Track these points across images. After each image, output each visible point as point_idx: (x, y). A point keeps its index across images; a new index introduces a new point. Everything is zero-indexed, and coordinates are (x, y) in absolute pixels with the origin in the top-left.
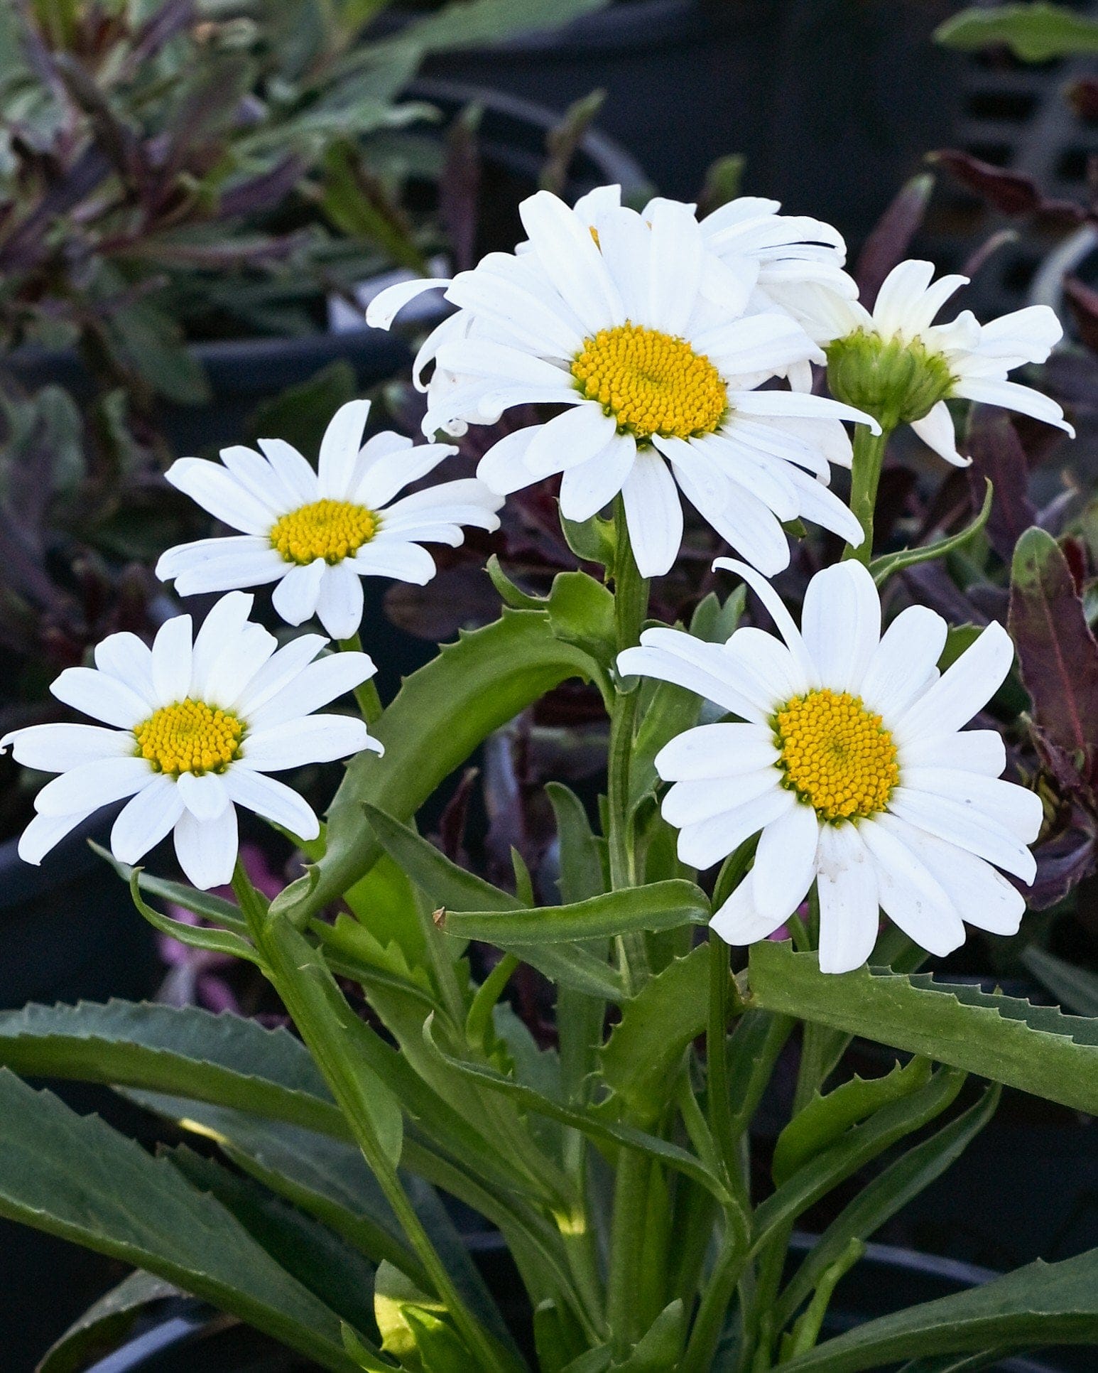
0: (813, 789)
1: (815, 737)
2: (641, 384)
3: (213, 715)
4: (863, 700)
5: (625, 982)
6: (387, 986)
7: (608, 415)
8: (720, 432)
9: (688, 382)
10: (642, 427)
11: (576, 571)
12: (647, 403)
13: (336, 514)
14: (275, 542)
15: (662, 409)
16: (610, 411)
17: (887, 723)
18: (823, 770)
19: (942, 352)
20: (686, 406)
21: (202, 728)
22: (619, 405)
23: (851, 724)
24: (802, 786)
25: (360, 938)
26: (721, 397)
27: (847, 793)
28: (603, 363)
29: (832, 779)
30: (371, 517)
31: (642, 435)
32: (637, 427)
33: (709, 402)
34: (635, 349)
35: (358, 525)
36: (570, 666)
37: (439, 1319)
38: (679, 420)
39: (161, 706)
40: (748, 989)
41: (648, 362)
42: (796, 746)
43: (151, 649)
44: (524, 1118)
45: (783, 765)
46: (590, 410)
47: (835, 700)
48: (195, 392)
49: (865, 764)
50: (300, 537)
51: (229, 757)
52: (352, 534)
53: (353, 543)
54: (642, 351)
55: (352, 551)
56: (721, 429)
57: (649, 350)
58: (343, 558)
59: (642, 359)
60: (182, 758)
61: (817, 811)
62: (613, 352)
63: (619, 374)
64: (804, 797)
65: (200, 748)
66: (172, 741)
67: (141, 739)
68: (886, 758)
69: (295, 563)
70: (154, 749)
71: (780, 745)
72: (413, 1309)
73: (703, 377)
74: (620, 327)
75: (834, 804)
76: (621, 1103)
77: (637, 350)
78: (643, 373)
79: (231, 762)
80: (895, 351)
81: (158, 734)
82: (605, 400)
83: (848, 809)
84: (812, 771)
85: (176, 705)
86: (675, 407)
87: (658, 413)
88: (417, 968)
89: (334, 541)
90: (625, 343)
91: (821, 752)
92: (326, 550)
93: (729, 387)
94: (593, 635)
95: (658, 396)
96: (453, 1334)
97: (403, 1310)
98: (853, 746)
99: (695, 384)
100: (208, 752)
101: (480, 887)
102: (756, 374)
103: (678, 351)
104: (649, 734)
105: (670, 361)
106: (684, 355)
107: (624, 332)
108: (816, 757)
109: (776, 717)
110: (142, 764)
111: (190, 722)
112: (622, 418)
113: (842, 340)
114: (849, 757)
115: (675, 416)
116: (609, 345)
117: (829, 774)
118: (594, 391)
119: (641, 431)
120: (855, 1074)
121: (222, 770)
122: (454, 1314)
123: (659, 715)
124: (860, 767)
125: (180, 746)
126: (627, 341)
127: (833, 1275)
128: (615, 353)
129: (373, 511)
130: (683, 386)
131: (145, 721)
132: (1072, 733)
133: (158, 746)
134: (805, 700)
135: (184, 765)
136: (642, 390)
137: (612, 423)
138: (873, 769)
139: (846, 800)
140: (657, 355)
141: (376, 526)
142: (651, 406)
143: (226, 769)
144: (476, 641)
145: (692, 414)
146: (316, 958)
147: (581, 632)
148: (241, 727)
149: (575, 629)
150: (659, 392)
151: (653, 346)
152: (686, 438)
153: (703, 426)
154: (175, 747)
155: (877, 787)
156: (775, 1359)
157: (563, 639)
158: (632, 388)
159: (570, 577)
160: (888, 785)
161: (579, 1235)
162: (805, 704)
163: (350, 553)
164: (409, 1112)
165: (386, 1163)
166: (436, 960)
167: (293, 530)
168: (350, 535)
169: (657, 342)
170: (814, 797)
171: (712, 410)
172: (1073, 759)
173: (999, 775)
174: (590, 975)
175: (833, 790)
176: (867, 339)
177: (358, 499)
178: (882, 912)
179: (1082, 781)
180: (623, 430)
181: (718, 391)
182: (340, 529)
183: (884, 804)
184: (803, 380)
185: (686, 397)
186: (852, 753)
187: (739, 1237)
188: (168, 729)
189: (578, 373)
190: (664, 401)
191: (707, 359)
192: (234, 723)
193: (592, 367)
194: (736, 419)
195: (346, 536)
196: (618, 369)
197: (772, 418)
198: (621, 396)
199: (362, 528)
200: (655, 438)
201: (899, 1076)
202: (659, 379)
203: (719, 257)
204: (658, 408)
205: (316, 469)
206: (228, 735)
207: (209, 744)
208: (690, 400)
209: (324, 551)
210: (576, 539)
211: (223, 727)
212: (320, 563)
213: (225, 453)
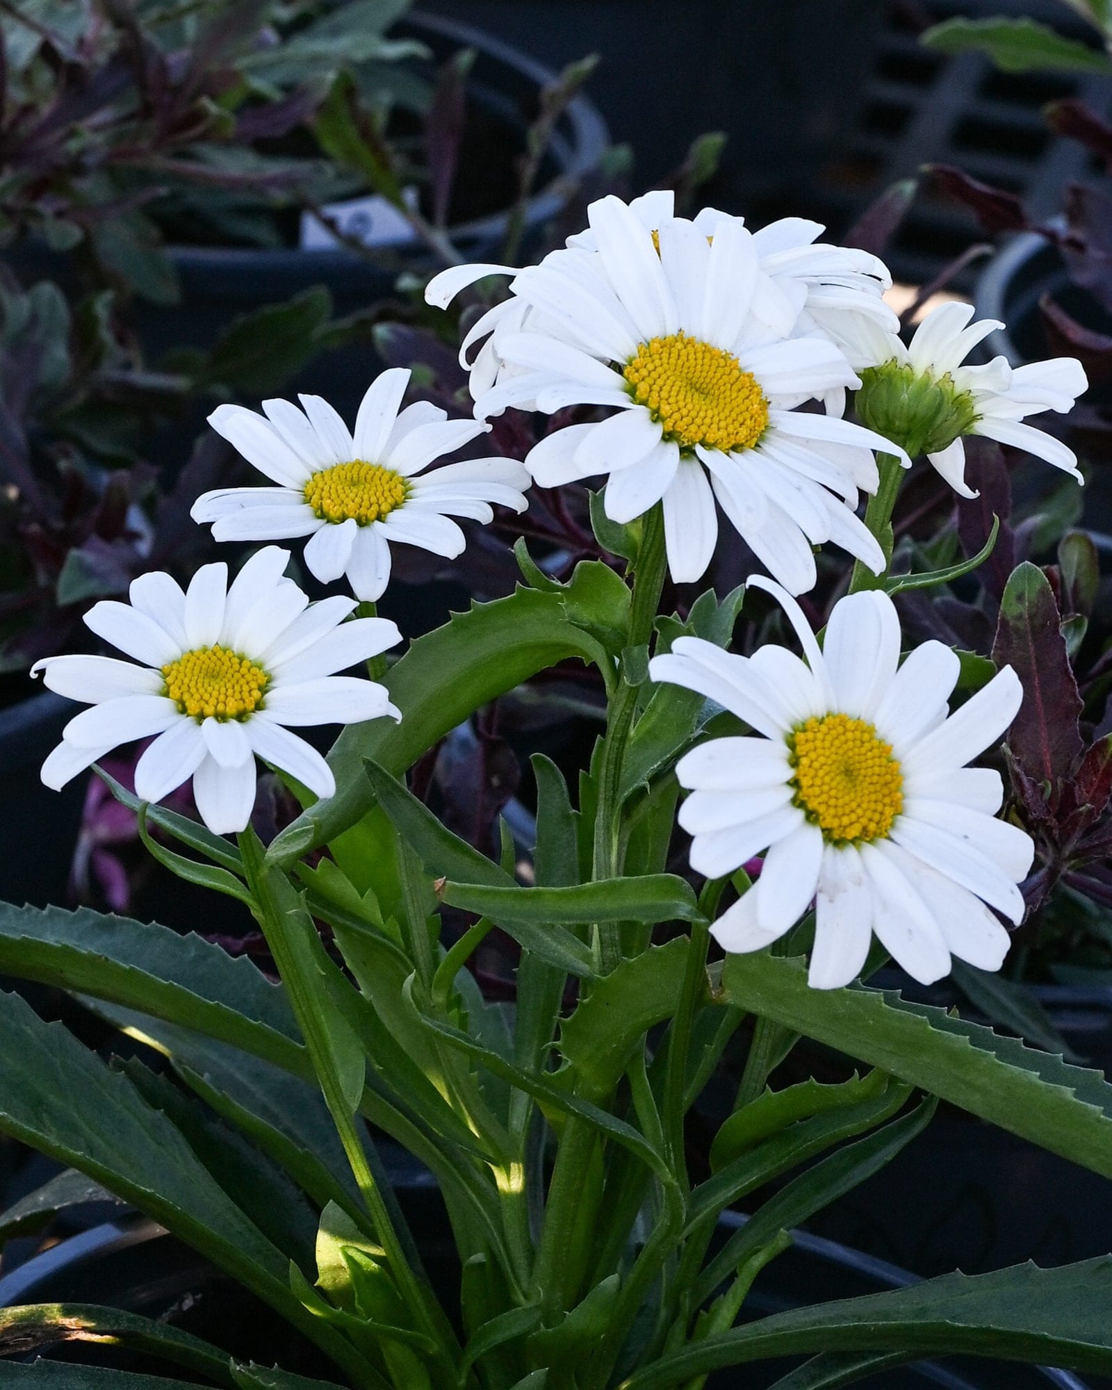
0: (822, 809)
1: (829, 760)
2: (689, 395)
3: (240, 664)
4: (876, 728)
5: (595, 959)
6: (360, 934)
7: (655, 421)
8: (758, 448)
9: (733, 397)
10: (687, 436)
11: (597, 560)
12: (693, 414)
13: (369, 477)
14: (308, 498)
15: (708, 421)
16: (658, 417)
17: (897, 752)
18: (833, 793)
19: (970, 391)
20: (730, 420)
21: (229, 676)
22: (667, 413)
23: (863, 750)
24: (812, 805)
25: (338, 884)
26: (763, 415)
27: (853, 817)
28: (654, 371)
29: (841, 802)
30: (402, 484)
31: (686, 444)
32: (682, 436)
33: (751, 420)
34: (686, 359)
35: (390, 491)
36: (574, 647)
37: (376, 1263)
38: (722, 433)
39: (190, 648)
40: (721, 984)
41: (697, 374)
42: (810, 766)
43: (185, 592)
44: (476, 1073)
45: (795, 783)
46: (638, 414)
47: (850, 725)
48: (167, 293)
49: (872, 790)
50: (334, 496)
51: (253, 706)
52: (383, 499)
53: (384, 507)
54: (692, 361)
55: (383, 515)
56: (759, 446)
57: (700, 362)
58: (373, 521)
59: (692, 369)
60: (207, 702)
61: (823, 830)
62: (665, 360)
63: (669, 382)
64: (812, 817)
65: (225, 694)
66: (200, 685)
67: (169, 680)
68: (893, 786)
69: (325, 521)
70: (181, 691)
71: (794, 763)
72: (353, 1250)
73: (748, 393)
74: (673, 335)
75: (840, 826)
76: (575, 1074)
77: (688, 360)
78: (691, 384)
79: (254, 712)
80: (925, 385)
81: (186, 676)
82: (654, 406)
83: (853, 832)
84: (822, 792)
85: (205, 650)
86: (720, 421)
87: (703, 424)
88: (391, 919)
89: (365, 504)
90: (677, 353)
91: (832, 774)
92: (358, 512)
93: (771, 405)
94: (603, 623)
95: (704, 408)
96: (389, 1279)
97: (343, 1249)
98: (863, 772)
99: (740, 400)
100: (233, 700)
101: (467, 852)
102: (796, 396)
103: (726, 366)
104: (648, 726)
105: (718, 375)
106: (731, 370)
107: (676, 341)
108: (827, 779)
109: (792, 735)
110: (167, 704)
111: (217, 668)
112: (669, 425)
113: (875, 369)
114: (858, 782)
115: (719, 429)
116: (662, 353)
117: (838, 796)
118: (645, 396)
119: (685, 440)
120: (811, 1076)
121: (244, 719)
122: (391, 1258)
123: (660, 709)
124: (868, 792)
125: (206, 691)
126: (679, 351)
127: (758, 1261)
128: (666, 361)
129: (404, 478)
130: (728, 400)
131: (174, 662)
132: (1041, 763)
133: (185, 688)
134: (821, 722)
135: (209, 710)
136: (690, 400)
137: (658, 431)
138: (880, 796)
139: (851, 824)
140: (706, 368)
141: (406, 495)
142: (697, 417)
143: (249, 718)
144: (487, 612)
145: (735, 429)
146: (299, 900)
147: (593, 619)
148: (266, 678)
149: (587, 615)
150: (705, 404)
151: (704, 358)
152: (727, 451)
153: (744, 441)
154: (202, 691)
155: (882, 813)
156: (690, 1334)
157: (575, 623)
158: (681, 397)
159: (590, 565)
160: (892, 813)
161: (516, 1193)
162: (821, 726)
163: (380, 517)
164: (373, 1060)
165: (344, 1107)
166: (411, 914)
167: (326, 488)
168: (382, 500)
169: (708, 355)
170: (821, 818)
171: (754, 427)
172: (1043, 790)
173: (994, 813)
174: (561, 949)
175: (840, 811)
176: (900, 370)
177: (393, 463)
178: (874, 936)
179: (1049, 812)
180: (668, 437)
181: (760, 409)
182: (372, 492)
183: (886, 831)
184: (837, 404)
185: (731, 411)
186: (861, 778)
187: (675, 1217)
188: (196, 672)
189: (630, 376)
190: (710, 413)
191: (753, 376)
192: (260, 674)
193: (644, 372)
194: (773, 436)
195: (378, 499)
196: (668, 378)
197: (808, 441)
198: (669, 404)
199: (394, 494)
200: (699, 450)
201: (855, 1085)
202: (706, 391)
203: (770, 277)
204: (703, 420)
205: (352, 432)
206: (254, 685)
207: (234, 692)
208: (734, 415)
209: (356, 512)
210: (603, 531)
211: (249, 677)
212: (351, 523)
213: (266, 404)
